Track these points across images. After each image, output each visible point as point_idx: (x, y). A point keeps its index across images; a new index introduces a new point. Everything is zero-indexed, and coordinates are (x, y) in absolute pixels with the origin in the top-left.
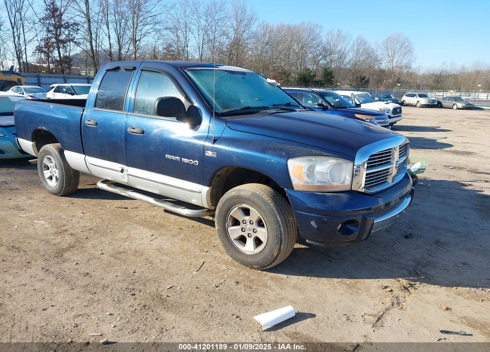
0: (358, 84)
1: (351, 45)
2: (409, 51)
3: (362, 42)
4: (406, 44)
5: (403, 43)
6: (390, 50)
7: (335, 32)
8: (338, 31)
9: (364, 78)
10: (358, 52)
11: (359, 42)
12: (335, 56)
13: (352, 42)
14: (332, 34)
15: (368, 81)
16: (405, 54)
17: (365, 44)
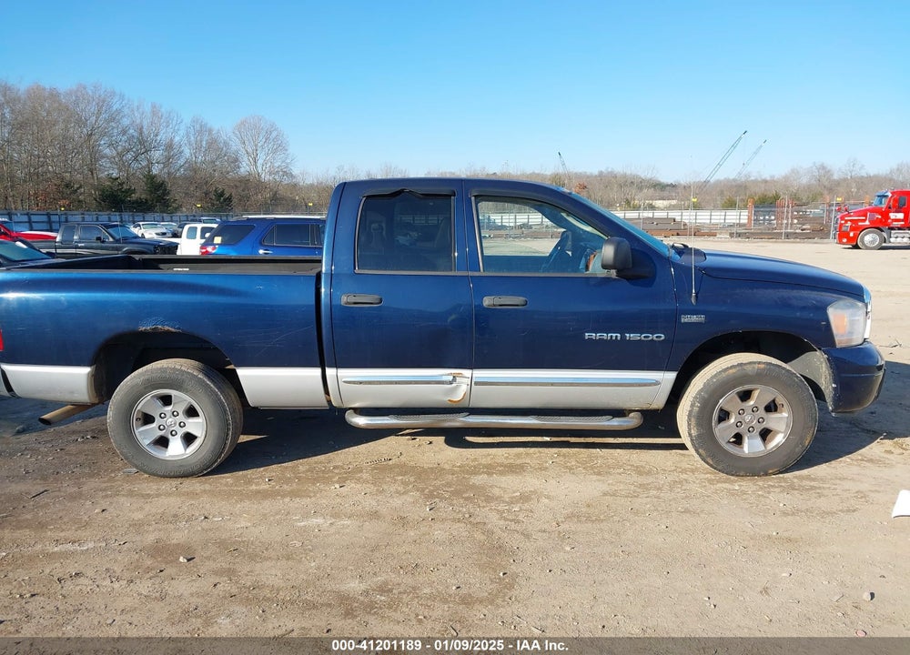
0: (213, 205)
1: (182, 132)
2: (279, 146)
3: (202, 129)
4: (274, 134)
5: (269, 133)
6: (247, 143)
7: (148, 109)
8: (154, 106)
9: (222, 194)
10: (198, 148)
11: (198, 127)
12: (157, 155)
13: (183, 127)
14: (141, 110)
15: (229, 199)
16: (275, 152)
17: (210, 131)
